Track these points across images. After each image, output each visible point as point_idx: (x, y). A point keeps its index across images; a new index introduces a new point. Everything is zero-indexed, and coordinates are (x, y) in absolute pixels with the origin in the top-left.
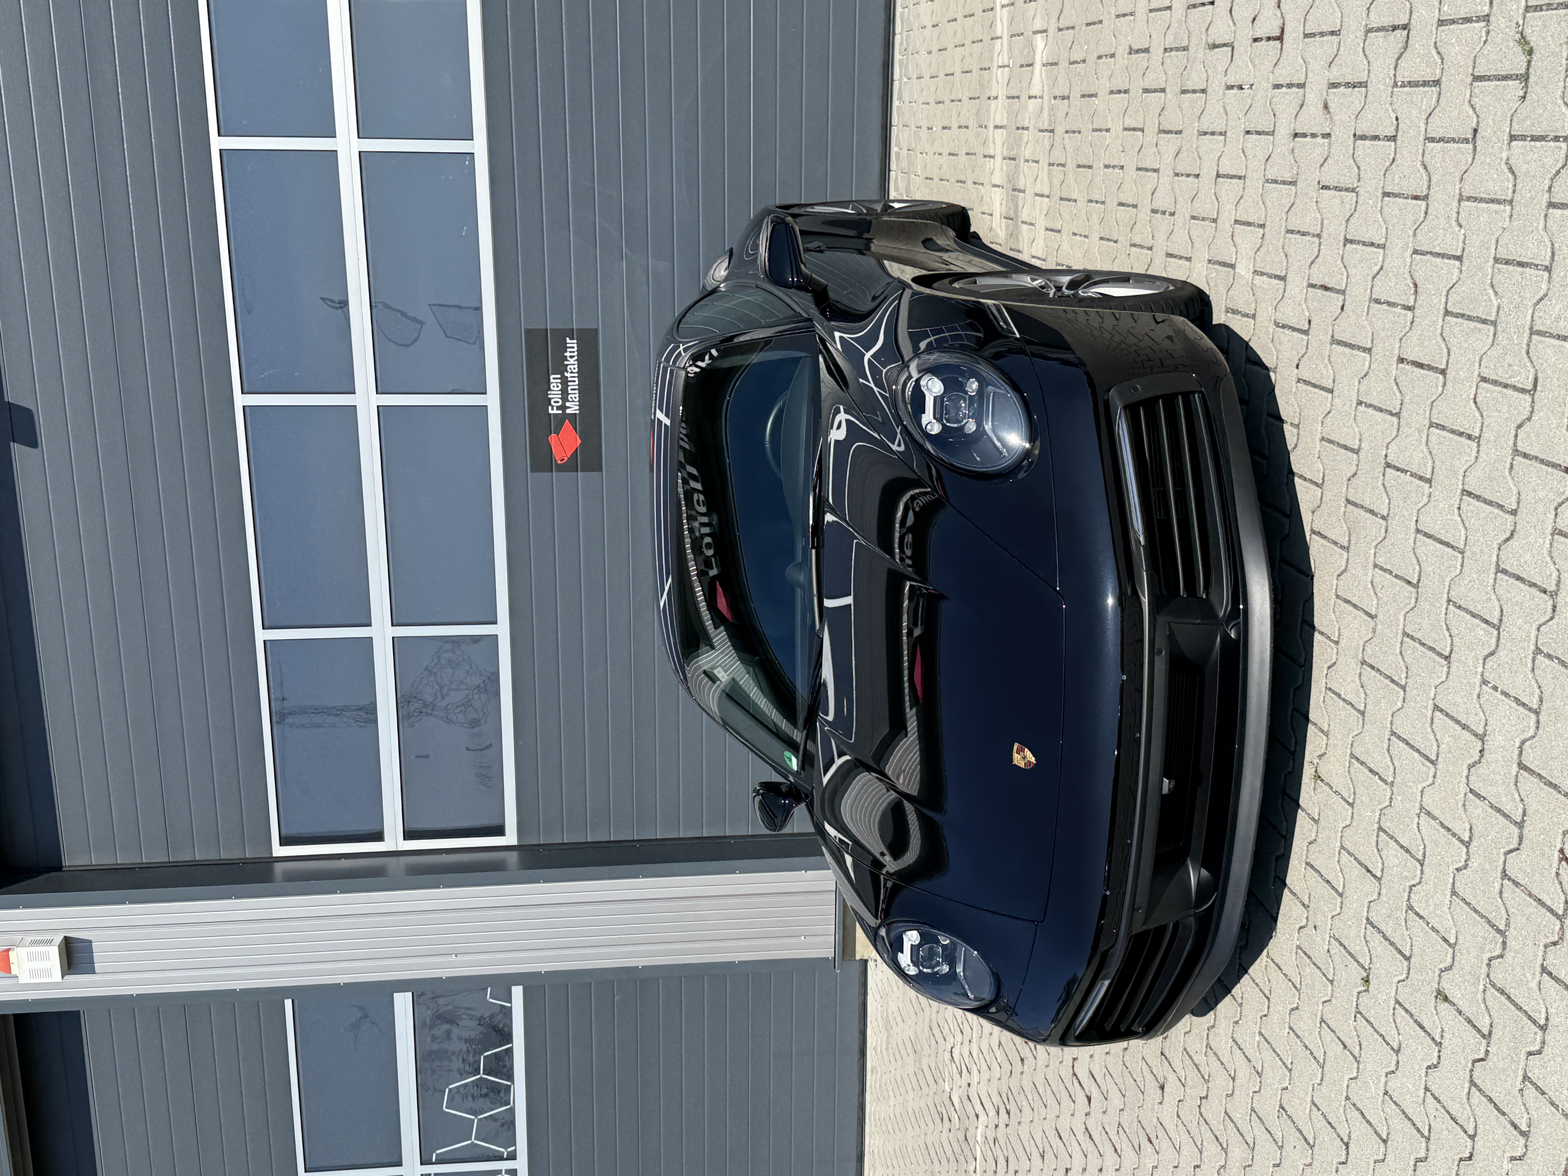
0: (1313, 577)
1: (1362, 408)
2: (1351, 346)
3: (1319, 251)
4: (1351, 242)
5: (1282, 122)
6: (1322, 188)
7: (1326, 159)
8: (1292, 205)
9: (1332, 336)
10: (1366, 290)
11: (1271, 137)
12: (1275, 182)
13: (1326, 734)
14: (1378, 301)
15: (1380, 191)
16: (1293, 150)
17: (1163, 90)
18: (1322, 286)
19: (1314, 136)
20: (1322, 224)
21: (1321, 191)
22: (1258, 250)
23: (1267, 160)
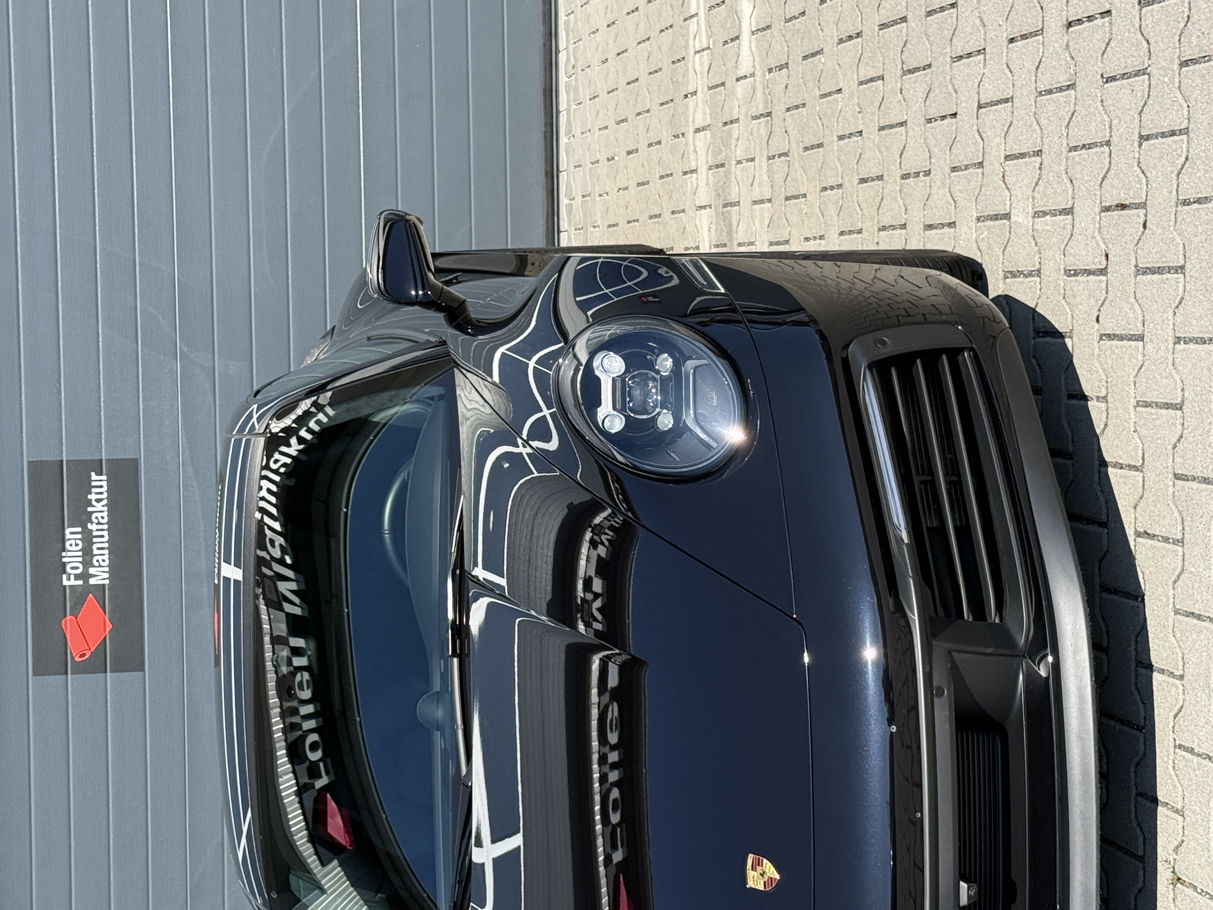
0: (1143, 596)
1: (1181, 346)
2: (1159, 271)
3: (1110, 163)
4: (1148, 138)
5: (1052, 14)
6: (1107, 82)
7: (1108, 44)
8: (1073, 115)
9: (1136, 266)
10: (1170, 193)
11: (1040, 37)
12: (1050, 92)
13: (1179, 812)
14: (1186, 203)
15: (1177, 62)
16: (1068, 45)
17: (904, 19)
18: (1117, 206)
19: (1090, 18)
20: (1110, 127)
21: (1106, 85)
22: (1037, 184)
23: (1038, 67)
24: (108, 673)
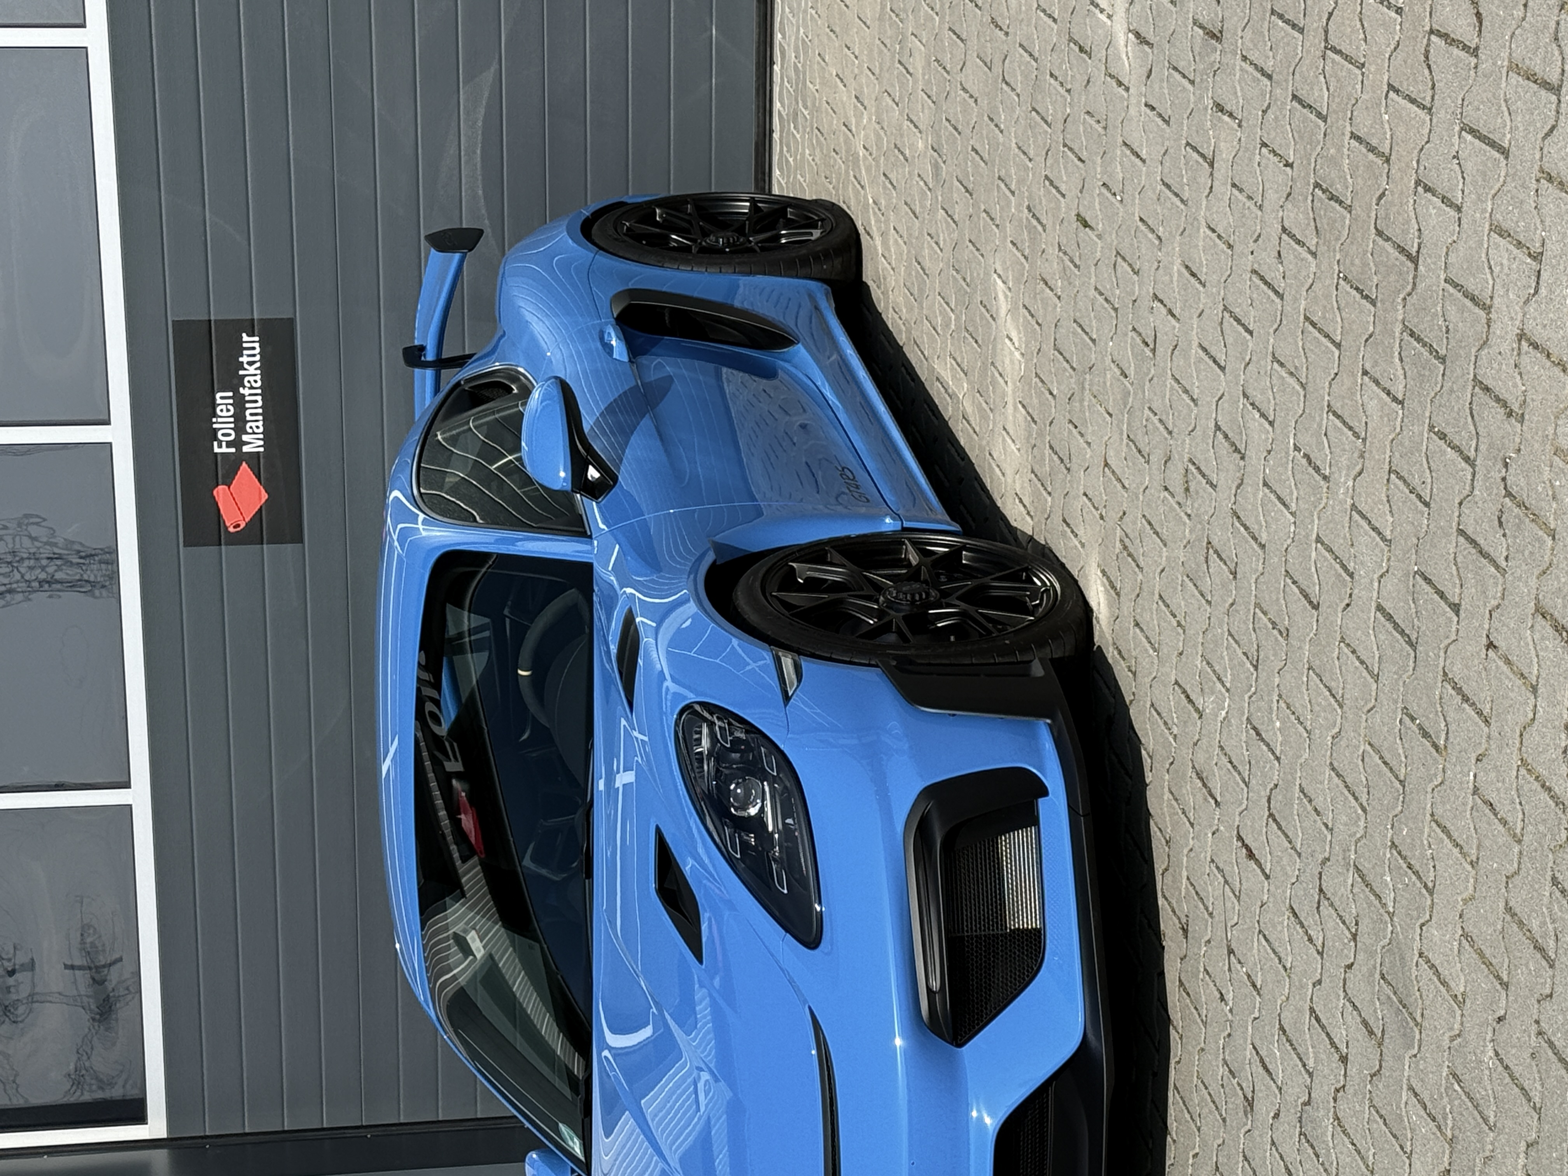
24: (265, 546)
